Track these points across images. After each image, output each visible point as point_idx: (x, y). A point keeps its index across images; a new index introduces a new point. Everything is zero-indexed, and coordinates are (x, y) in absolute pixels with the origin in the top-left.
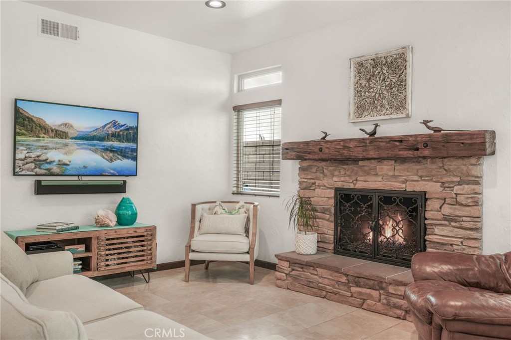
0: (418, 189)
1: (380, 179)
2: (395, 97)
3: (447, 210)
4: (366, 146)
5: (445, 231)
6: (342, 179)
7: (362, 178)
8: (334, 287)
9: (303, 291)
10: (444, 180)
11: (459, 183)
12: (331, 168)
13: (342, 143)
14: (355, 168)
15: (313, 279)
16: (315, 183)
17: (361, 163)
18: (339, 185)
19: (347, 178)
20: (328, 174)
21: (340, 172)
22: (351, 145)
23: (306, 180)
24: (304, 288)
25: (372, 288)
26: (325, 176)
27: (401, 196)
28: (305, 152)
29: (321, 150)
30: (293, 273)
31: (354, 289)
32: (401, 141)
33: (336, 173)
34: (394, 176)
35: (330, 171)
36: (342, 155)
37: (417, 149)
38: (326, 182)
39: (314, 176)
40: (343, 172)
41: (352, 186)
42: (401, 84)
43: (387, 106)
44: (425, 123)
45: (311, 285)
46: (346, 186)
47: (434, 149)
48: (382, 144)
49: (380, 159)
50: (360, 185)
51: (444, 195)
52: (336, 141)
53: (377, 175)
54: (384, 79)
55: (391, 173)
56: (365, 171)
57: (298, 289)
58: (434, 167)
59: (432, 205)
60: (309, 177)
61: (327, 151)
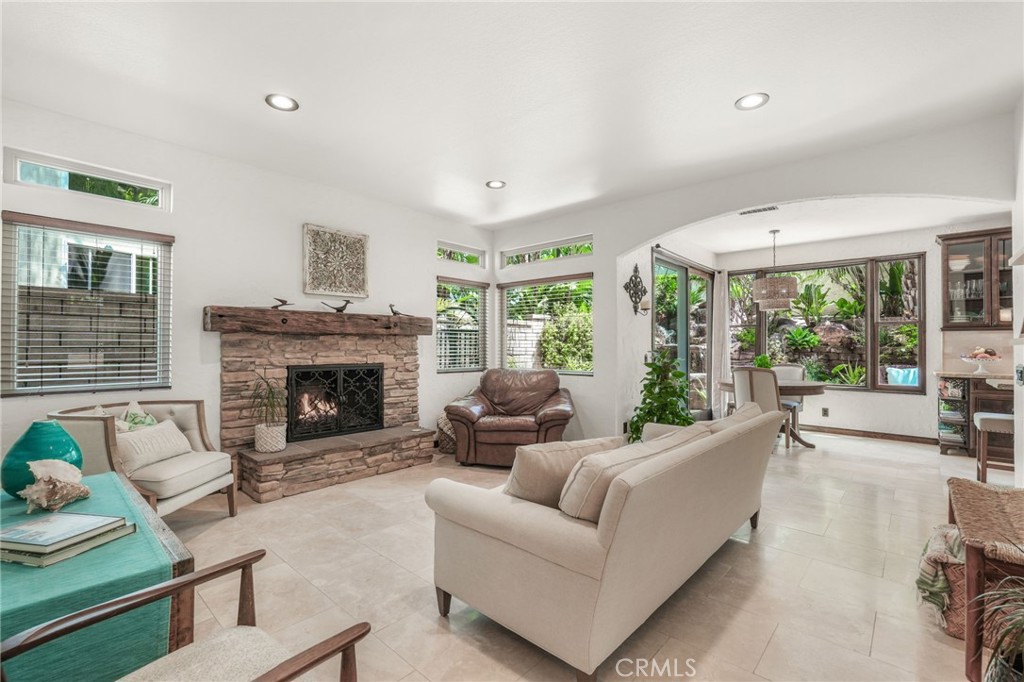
0: (377, 361)
1: (343, 354)
2: (354, 277)
3: (399, 376)
4: (343, 322)
5: (398, 393)
6: (299, 355)
7: (324, 354)
8: (346, 467)
9: (307, 489)
10: (397, 352)
11: (406, 355)
12: (281, 343)
13: (315, 316)
14: (314, 343)
15: (320, 469)
16: (254, 362)
17: (321, 338)
18: (294, 362)
19: (305, 354)
20: (277, 350)
21: (295, 348)
22: (327, 319)
23: (239, 359)
24: (307, 486)
25: (386, 452)
26: (272, 352)
27: (364, 369)
28: (258, 323)
29: (284, 321)
30: (290, 474)
31: (370, 460)
32: (375, 320)
33: (290, 349)
34: (356, 350)
35: (280, 347)
36: (315, 329)
37: (390, 328)
38: (275, 360)
39: (254, 353)
40: (298, 347)
41: (310, 363)
42: (360, 267)
43: (346, 284)
44: (391, 306)
45: (318, 477)
46: (303, 363)
47: (401, 328)
48: (360, 321)
49: (345, 335)
50: (319, 361)
51: (397, 365)
52: (307, 313)
53: (339, 349)
54: (342, 258)
55: (353, 348)
56: (326, 347)
57: (299, 491)
58: (388, 342)
59: (387, 374)
60: (246, 354)
61: (295, 323)
